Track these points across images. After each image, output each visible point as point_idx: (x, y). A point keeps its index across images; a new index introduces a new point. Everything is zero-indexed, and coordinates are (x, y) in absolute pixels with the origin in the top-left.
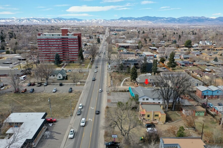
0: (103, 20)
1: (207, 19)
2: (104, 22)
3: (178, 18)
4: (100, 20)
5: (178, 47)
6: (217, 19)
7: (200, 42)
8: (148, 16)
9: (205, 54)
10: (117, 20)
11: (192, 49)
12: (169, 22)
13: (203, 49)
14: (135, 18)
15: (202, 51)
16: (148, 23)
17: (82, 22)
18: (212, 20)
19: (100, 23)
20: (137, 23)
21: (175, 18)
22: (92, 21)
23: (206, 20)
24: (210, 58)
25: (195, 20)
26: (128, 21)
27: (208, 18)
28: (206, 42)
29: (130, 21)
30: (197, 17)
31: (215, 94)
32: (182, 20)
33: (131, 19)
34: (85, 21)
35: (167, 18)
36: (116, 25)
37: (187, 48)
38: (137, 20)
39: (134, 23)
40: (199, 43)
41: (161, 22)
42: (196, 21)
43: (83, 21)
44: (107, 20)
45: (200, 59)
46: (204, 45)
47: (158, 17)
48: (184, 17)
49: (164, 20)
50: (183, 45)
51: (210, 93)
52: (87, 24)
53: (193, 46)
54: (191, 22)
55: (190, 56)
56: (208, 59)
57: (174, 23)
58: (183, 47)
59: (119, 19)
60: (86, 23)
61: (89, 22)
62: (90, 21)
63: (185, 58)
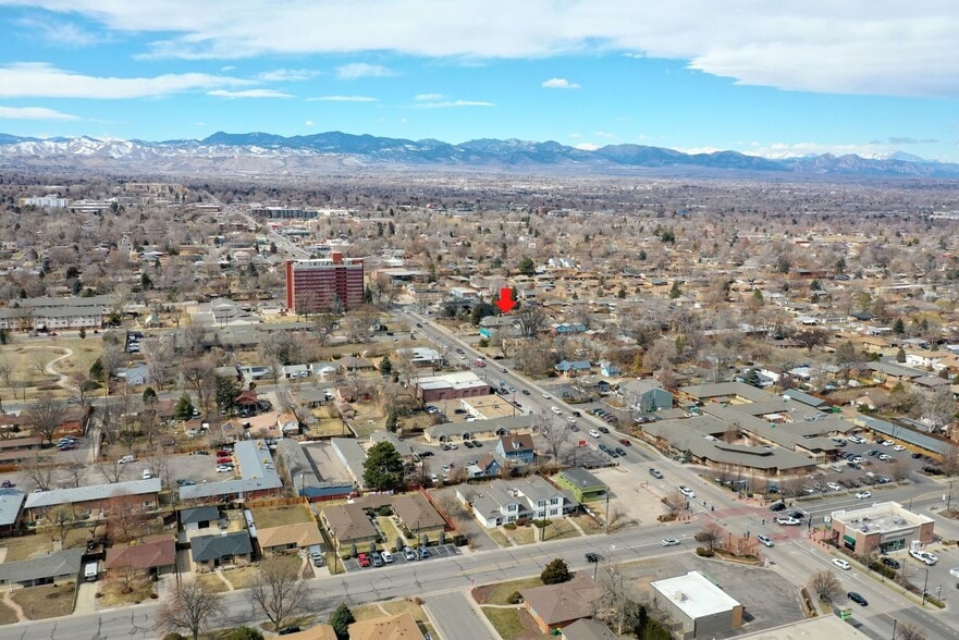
0: (130, 145)
1: (568, 154)
2: (135, 153)
3: (460, 146)
4: (113, 143)
5: (508, 276)
6: (599, 154)
7: (551, 261)
8: (338, 132)
9: (560, 289)
10: (202, 143)
11: (536, 278)
12: (429, 159)
13: (557, 278)
14: (282, 138)
15: (556, 283)
16: (345, 162)
17: (18, 149)
18: (583, 156)
19: (121, 159)
20: (297, 164)
21: (449, 145)
22: (72, 144)
23: (563, 154)
24: (568, 295)
25: (527, 153)
26: (254, 149)
27: (570, 149)
28: (562, 260)
29: (262, 150)
30: (530, 144)
31: (569, 330)
32: (478, 153)
33: (263, 140)
34: (34, 148)
35: (419, 144)
36: (201, 169)
37: (526, 277)
38: (295, 148)
39: (285, 160)
40: (547, 263)
41: (398, 160)
42: (531, 157)
43: (23, 146)
44: (150, 145)
45: (552, 298)
46: (559, 268)
47: (382, 139)
48: (484, 141)
49: (407, 149)
50: (518, 270)
51: (564, 330)
52: (53, 161)
53: (537, 271)
54: (513, 163)
55: (536, 291)
56: (564, 296)
57: (448, 164)
58: (518, 274)
59: (208, 141)
60: (48, 158)
61: (56, 148)
62: (64, 146)
63: (529, 297)
